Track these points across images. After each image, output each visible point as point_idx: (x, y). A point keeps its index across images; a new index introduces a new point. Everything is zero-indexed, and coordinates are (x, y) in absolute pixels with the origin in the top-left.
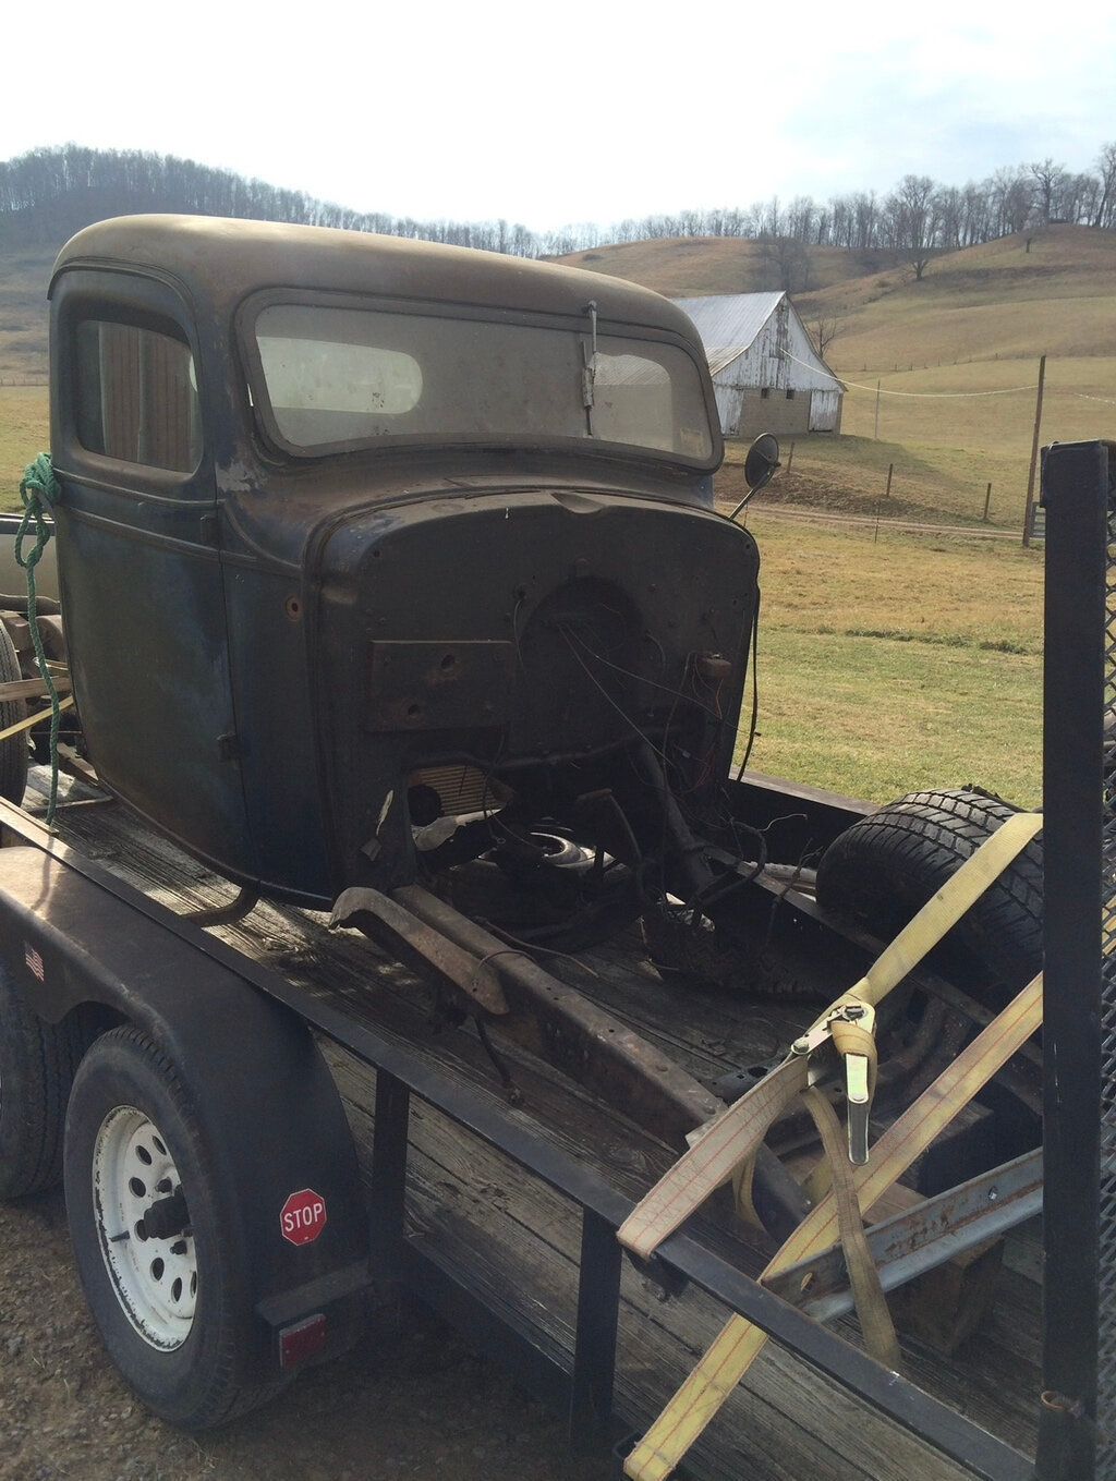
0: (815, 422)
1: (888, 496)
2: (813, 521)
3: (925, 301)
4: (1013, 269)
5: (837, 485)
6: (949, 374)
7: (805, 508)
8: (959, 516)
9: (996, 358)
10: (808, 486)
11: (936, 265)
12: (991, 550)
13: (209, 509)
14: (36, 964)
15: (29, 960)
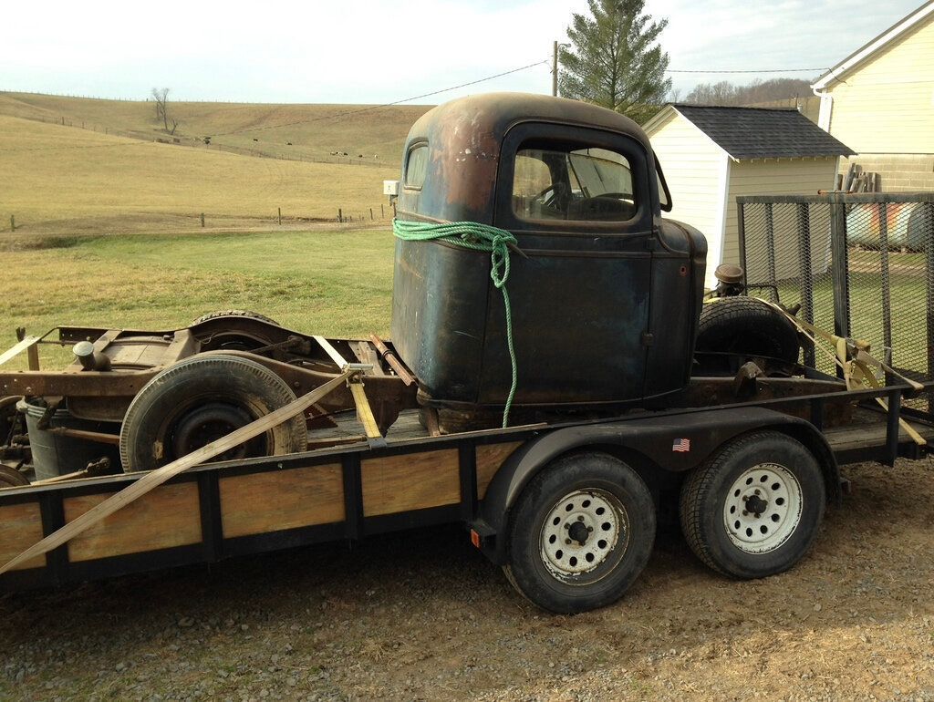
13: (648, 235)
14: (683, 446)
15: (676, 448)
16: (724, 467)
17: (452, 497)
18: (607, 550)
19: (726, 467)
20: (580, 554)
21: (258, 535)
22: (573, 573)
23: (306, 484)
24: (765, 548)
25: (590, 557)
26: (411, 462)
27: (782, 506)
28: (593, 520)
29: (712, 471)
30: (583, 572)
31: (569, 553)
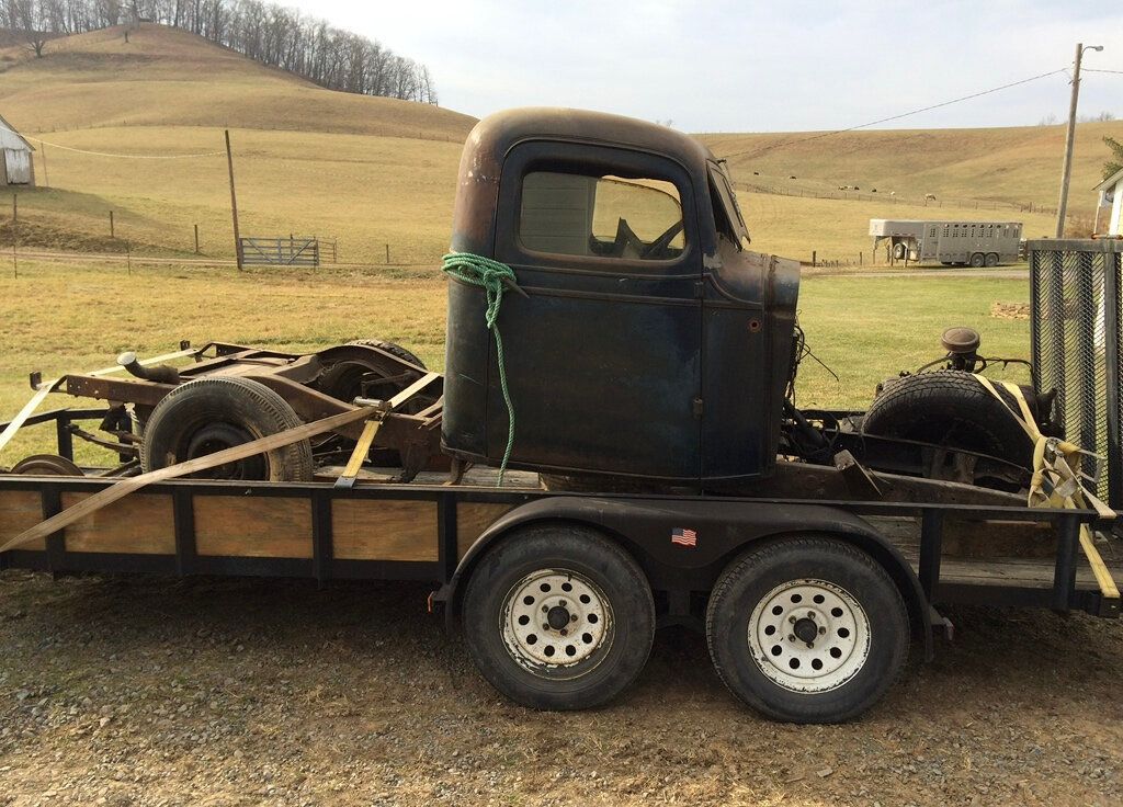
0: (13, 177)
1: (113, 237)
2: (56, 260)
3: (49, 75)
4: (118, 54)
5: (65, 230)
6: (88, 136)
7: (41, 249)
8: (177, 251)
9: (125, 124)
10: (38, 231)
11: (52, 46)
12: (218, 275)
13: (696, 279)
14: (687, 538)
15: (675, 539)
16: (748, 574)
17: (430, 554)
18: (592, 645)
19: (750, 575)
20: (560, 645)
21: (228, 557)
22: (547, 663)
23: (277, 515)
24: (812, 688)
25: (571, 650)
26: (385, 509)
27: (846, 640)
28: (579, 609)
29: (733, 576)
30: (561, 666)
31: (545, 640)
